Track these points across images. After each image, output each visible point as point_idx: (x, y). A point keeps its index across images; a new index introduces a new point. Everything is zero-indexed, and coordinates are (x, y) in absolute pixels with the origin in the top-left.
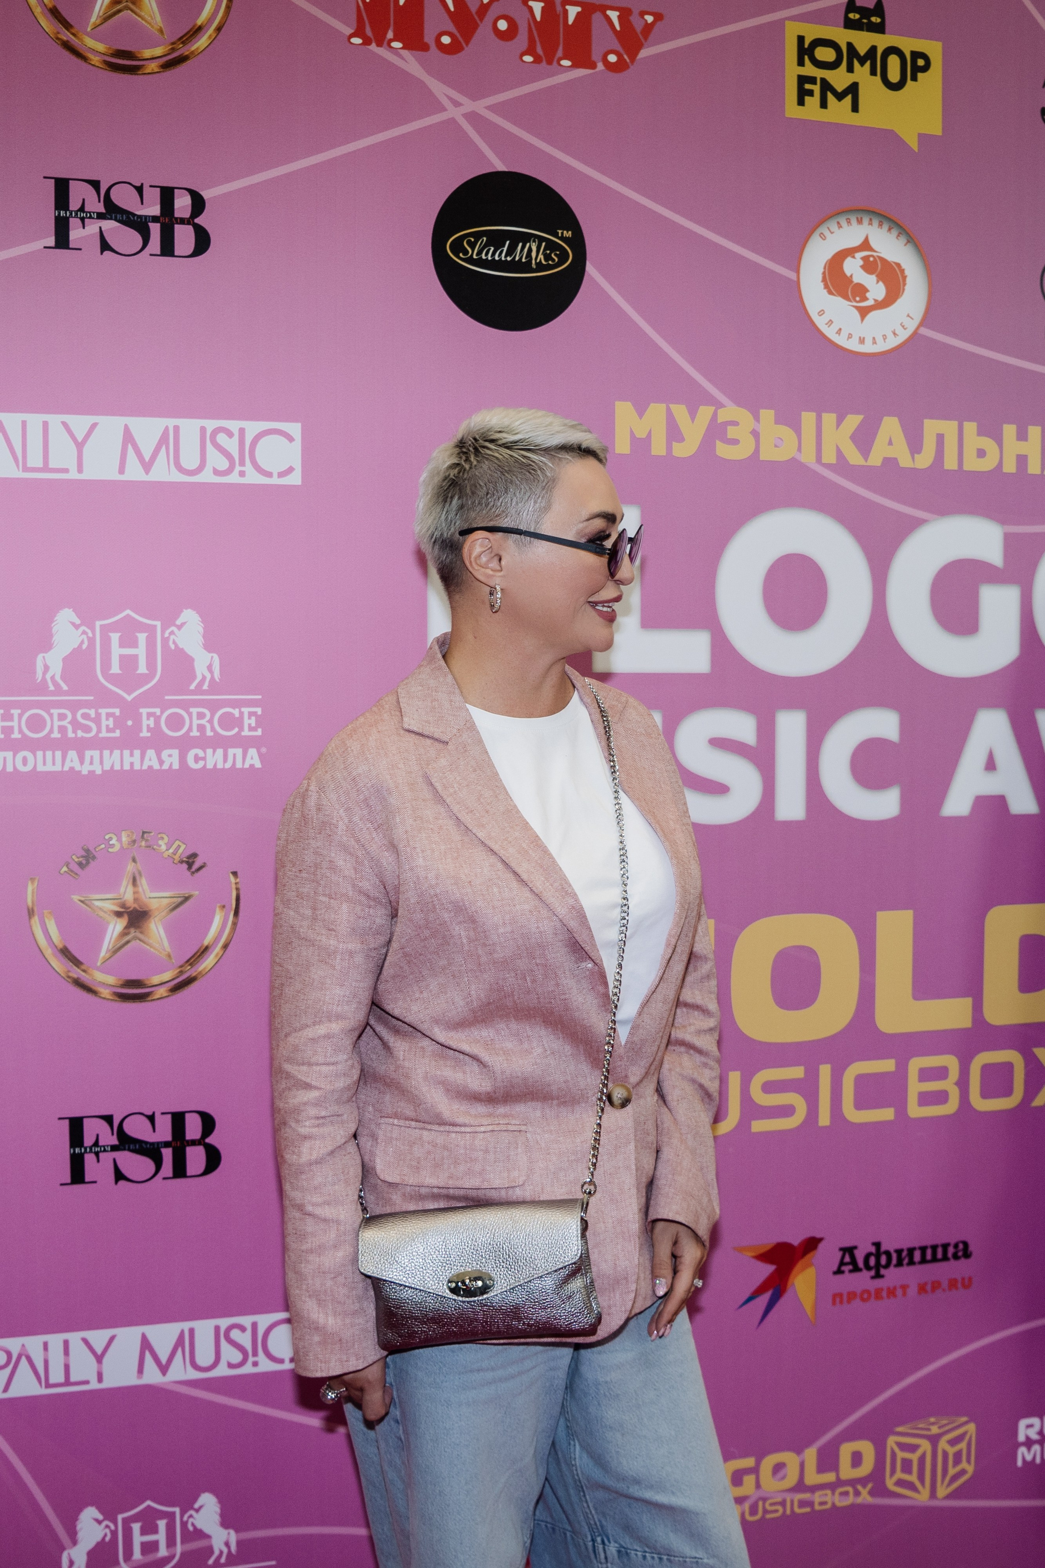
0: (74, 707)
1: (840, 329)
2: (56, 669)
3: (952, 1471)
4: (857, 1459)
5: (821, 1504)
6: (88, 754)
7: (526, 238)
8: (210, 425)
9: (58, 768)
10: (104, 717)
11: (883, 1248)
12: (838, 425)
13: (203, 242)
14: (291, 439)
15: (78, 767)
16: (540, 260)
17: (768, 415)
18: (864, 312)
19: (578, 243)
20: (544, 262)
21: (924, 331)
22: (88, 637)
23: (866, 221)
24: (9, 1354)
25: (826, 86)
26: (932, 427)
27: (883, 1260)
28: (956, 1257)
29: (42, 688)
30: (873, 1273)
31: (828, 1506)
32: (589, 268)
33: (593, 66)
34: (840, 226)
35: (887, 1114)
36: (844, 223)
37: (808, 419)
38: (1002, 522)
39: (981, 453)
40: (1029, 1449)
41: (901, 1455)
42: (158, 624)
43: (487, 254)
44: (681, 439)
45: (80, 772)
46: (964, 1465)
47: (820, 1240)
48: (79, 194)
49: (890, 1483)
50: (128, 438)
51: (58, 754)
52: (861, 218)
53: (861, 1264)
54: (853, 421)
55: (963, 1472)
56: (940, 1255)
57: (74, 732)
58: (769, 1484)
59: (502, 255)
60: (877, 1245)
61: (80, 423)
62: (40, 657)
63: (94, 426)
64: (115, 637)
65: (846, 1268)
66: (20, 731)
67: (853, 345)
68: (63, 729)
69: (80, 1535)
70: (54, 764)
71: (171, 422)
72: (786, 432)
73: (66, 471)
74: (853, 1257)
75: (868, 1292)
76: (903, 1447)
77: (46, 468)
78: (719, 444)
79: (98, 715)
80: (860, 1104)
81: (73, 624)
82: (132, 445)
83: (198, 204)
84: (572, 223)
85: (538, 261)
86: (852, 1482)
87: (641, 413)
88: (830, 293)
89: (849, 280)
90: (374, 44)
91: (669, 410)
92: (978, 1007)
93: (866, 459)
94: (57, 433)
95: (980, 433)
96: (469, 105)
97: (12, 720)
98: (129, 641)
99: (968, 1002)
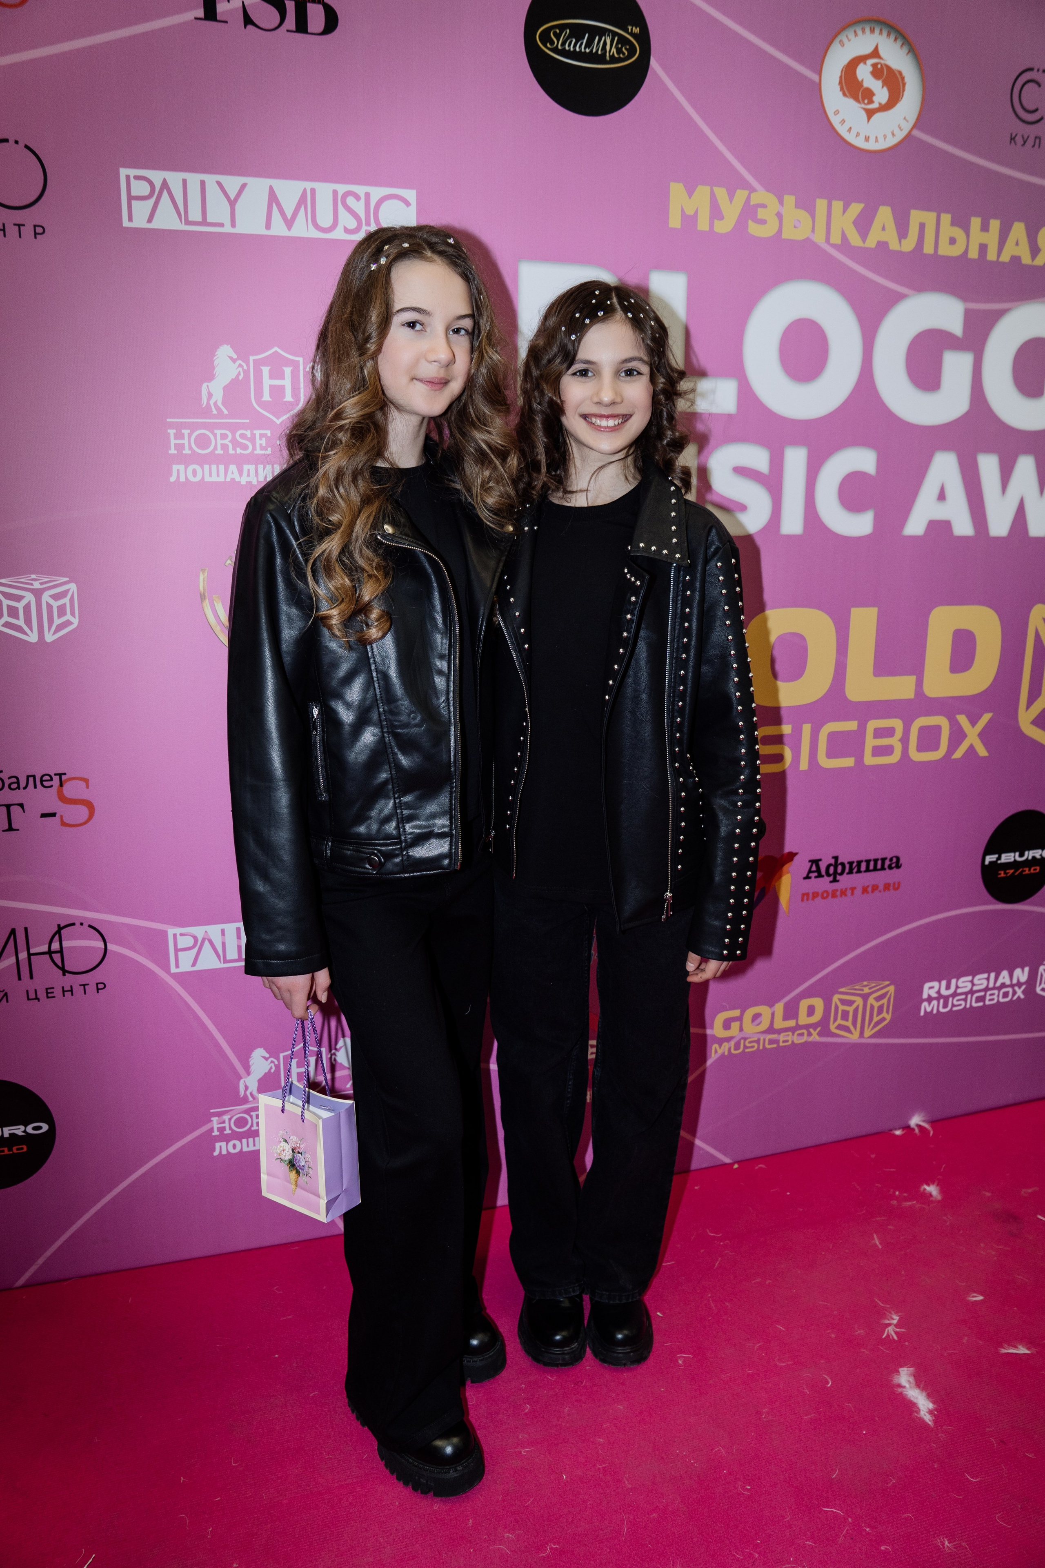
0: (233, 428)
1: (851, 128)
2: (218, 396)
3: (876, 1019)
4: (811, 1011)
5: (784, 1042)
6: (246, 467)
7: (602, 32)
8: (342, 188)
9: (221, 479)
10: (258, 437)
11: (840, 861)
12: (844, 212)
13: (332, 21)
14: (408, 204)
15: (238, 479)
16: (613, 53)
17: (789, 200)
18: (870, 113)
19: (644, 38)
20: (616, 55)
21: (916, 133)
22: (243, 369)
23: (877, 31)
24: (195, 938)
26: (917, 217)
27: (840, 869)
28: (890, 867)
29: (206, 412)
30: (831, 878)
31: (790, 1043)
32: (653, 62)
34: (856, 35)
35: (849, 762)
36: (859, 32)
37: (821, 204)
38: (964, 299)
39: (953, 241)
40: (929, 1004)
41: (841, 1007)
42: (301, 359)
43: (569, 45)
44: (721, 218)
45: (240, 482)
46: (884, 1014)
47: (796, 854)
49: (833, 1027)
50: (273, 198)
51: (222, 467)
52: (874, 28)
53: (823, 872)
54: (856, 208)
55: (884, 1019)
56: (879, 866)
57: (234, 449)
58: (750, 1028)
59: (581, 47)
60: (836, 858)
61: (232, 183)
62: (205, 385)
63: (244, 186)
64: (266, 370)
65: (813, 875)
66: (190, 448)
67: (859, 143)
68: (224, 447)
69: (252, 1068)
70: (218, 475)
71: (309, 185)
72: (803, 215)
73: (221, 225)
74: (818, 867)
75: (827, 892)
76: (843, 1002)
77: (204, 222)
78: (750, 222)
79: (253, 435)
80: (830, 755)
81: (231, 358)
82: (276, 204)
84: (639, 19)
85: (611, 53)
86: (807, 1027)
87: (690, 193)
88: (844, 95)
89: (860, 84)
91: (713, 194)
92: (919, 683)
93: (864, 242)
94: (212, 190)
95: (953, 223)
97: (183, 438)
98: (277, 374)
99: (911, 680)
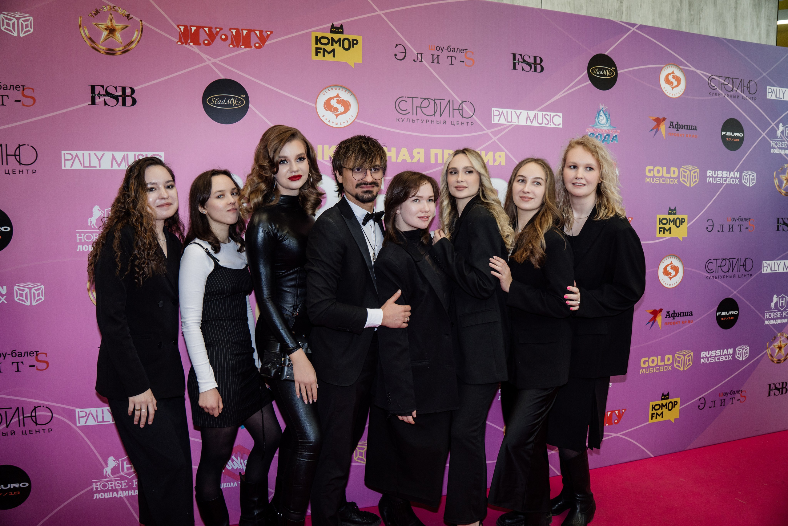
1: (330, 121)
2: (94, 222)
7: (231, 97)
12: (329, 149)
13: (134, 102)
14: (161, 157)
18: (337, 115)
19: (247, 98)
20: (236, 104)
21: (357, 120)
22: (103, 213)
23: (338, 89)
24: (86, 413)
25: (325, 50)
29: (90, 228)
32: (250, 105)
33: (251, 47)
34: (329, 91)
36: (330, 89)
37: (320, 147)
43: (219, 102)
48: (98, 89)
50: (113, 157)
52: (336, 88)
59: (223, 103)
61: (99, 154)
62: (89, 219)
63: (103, 154)
66: (84, 240)
67: (334, 125)
71: (126, 153)
73: (96, 167)
77: (89, 166)
81: (98, 210)
82: (114, 159)
83: (133, 91)
84: (244, 92)
85: (234, 104)
88: (326, 110)
89: (332, 106)
90: (184, 44)
94: (93, 157)
96: (213, 60)
97: (82, 236)
